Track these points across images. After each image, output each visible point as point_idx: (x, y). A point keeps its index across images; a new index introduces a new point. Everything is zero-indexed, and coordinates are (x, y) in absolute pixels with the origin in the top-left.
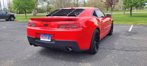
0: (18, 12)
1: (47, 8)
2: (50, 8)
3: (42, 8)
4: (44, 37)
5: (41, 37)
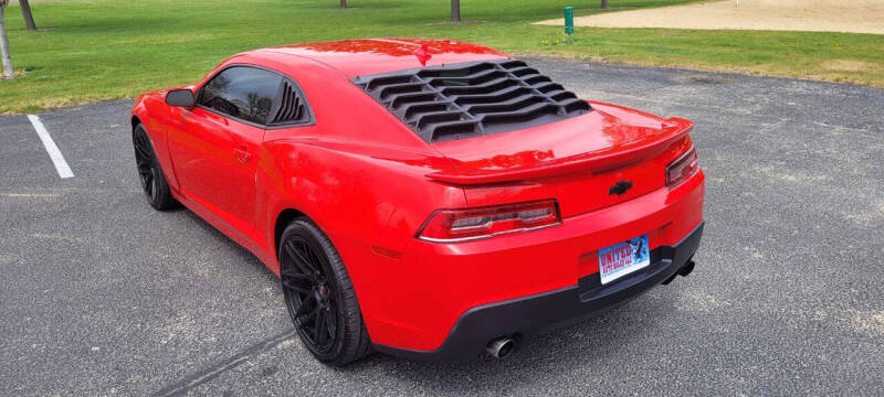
4: (617, 259)
5: (603, 265)
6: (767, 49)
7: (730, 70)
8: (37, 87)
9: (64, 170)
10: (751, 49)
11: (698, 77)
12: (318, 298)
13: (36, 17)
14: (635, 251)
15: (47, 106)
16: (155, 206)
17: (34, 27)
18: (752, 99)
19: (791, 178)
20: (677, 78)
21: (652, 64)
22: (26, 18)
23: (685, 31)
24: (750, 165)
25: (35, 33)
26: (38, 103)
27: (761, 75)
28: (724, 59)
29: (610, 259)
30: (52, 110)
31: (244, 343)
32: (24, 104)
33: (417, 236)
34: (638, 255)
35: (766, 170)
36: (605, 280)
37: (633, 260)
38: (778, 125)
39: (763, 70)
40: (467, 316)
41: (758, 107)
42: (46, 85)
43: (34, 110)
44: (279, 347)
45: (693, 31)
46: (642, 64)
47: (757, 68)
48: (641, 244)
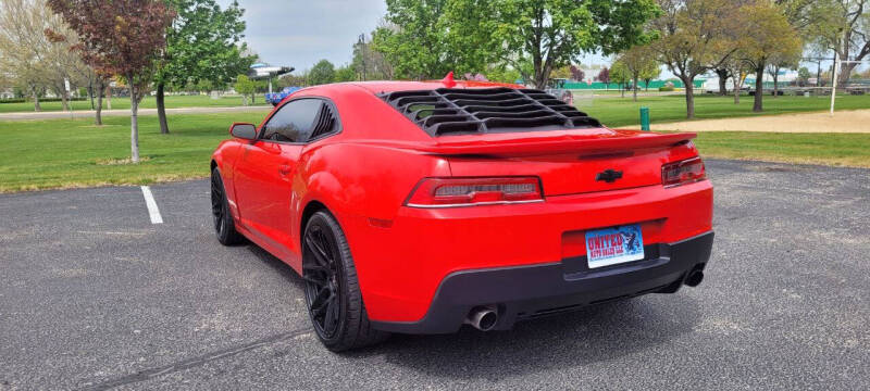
4: (607, 245)
5: (591, 249)
6: (854, 146)
7: (808, 161)
8: (154, 168)
9: (156, 217)
10: (835, 146)
11: (773, 167)
12: (331, 288)
13: (170, 126)
14: (627, 242)
15: (159, 180)
16: (222, 242)
17: (167, 132)
18: (828, 183)
19: (851, 241)
20: (749, 167)
21: (727, 157)
22: (162, 126)
23: (769, 133)
24: (809, 230)
25: (167, 135)
26: (152, 177)
27: (842, 166)
28: (803, 153)
29: (597, 244)
30: (163, 183)
31: (266, 333)
32: (140, 178)
33: (404, 205)
34: (630, 246)
35: (824, 234)
36: (592, 264)
37: (625, 251)
38: (849, 202)
39: (845, 162)
40: (447, 281)
41: (832, 189)
42: (162, 167)
43: (147, 183)
44: (296, 338)
45: (777, 133)
46: (717, 156)
47: (840, 160)
48: (634, 236)
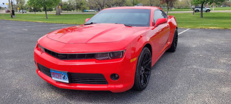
0: (32, 8)
1: (77, 3)
2: (82, 3)
3: (69, 3)
